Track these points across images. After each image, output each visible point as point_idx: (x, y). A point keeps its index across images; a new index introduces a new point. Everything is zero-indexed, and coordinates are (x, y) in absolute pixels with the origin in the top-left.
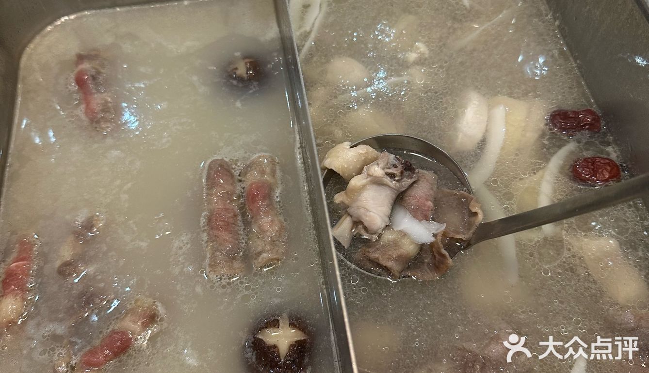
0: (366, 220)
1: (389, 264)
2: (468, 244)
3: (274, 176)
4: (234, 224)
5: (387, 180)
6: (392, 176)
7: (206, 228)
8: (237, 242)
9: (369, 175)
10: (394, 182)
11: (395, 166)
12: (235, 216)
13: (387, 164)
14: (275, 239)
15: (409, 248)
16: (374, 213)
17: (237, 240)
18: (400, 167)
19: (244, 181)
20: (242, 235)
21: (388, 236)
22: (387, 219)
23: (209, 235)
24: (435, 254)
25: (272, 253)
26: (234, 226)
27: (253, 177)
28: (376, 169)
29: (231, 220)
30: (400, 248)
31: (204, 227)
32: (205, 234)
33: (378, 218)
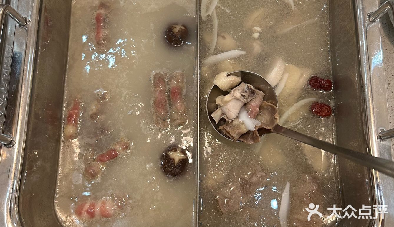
0: (228, 115)
1: (234, 135)
2: (268, 131)
3: (183, 83)
4: (165, 105)
5: (242, 98)
6: (244, 96)
7: (153, 106)
8: (166, 114)
9: (233, 95)
10: (244, 99)
11: (246, 92)
12: (166, 101)
13: (243, 90)
14: (182, 114)
15: (244, 130)
16: (232, 112)
17: (166, 113)
18: (248, 93)
19: (170, 85)
20: (168, 110)
21: (236, 122)
22: (237, 114)
23: (155, 109)
24: (254, 134)
25: (181, 120)
26: (165, 106)
27: (174, 83)
28: (238, 93)
29: (164, 104)
30: (240, 129)
31: (152, 105)
32: (153, 109)
33: (233, 114)
